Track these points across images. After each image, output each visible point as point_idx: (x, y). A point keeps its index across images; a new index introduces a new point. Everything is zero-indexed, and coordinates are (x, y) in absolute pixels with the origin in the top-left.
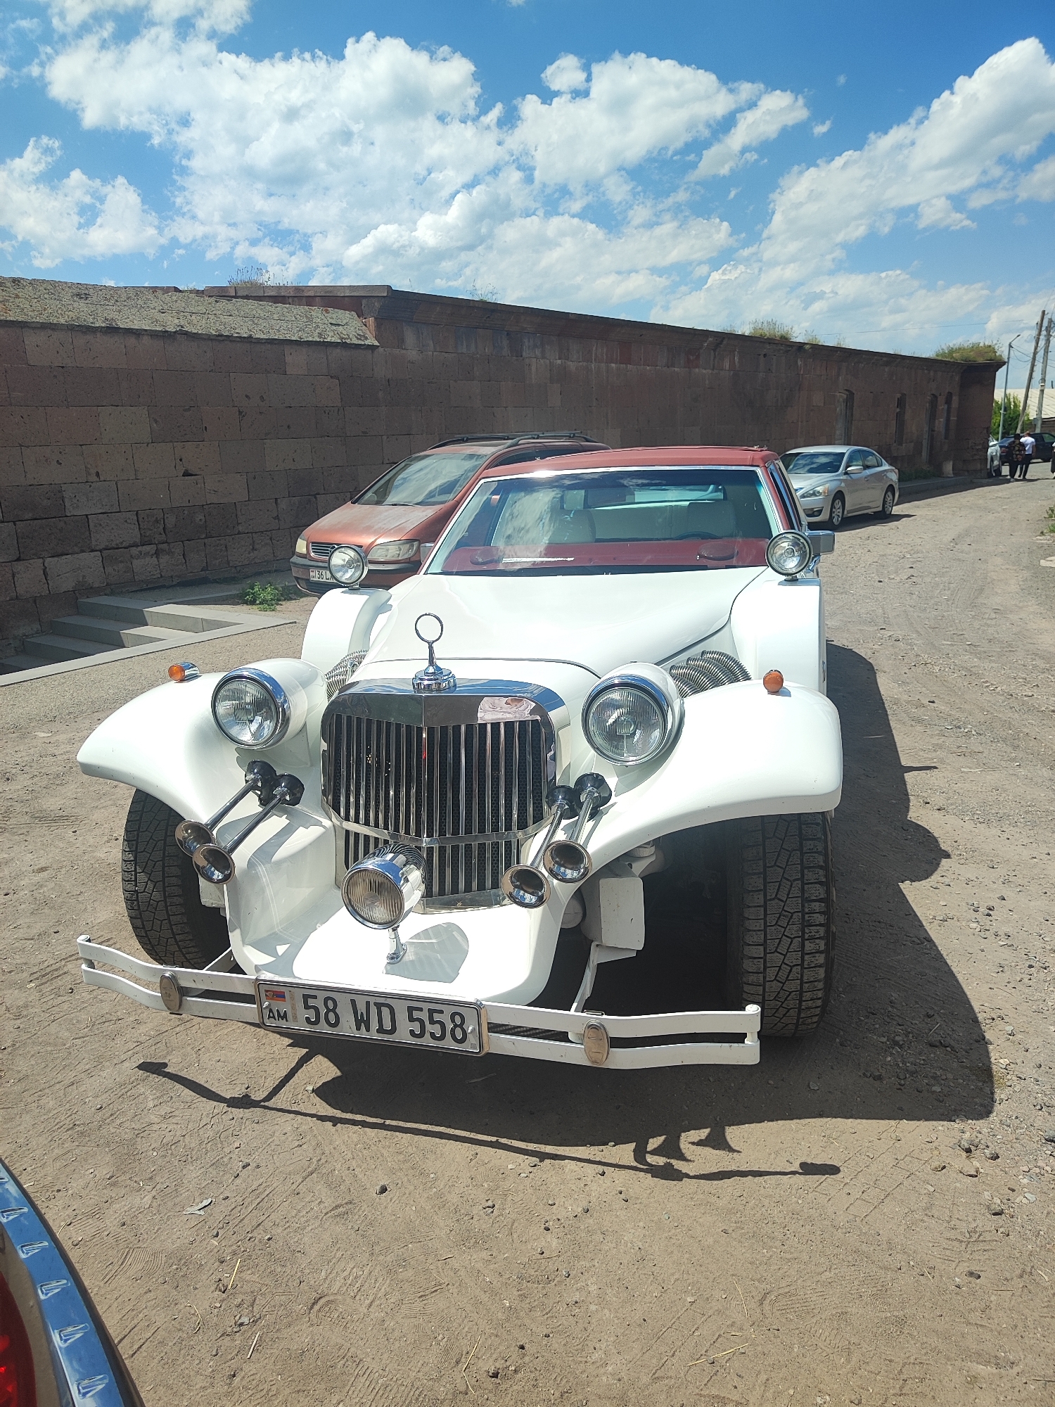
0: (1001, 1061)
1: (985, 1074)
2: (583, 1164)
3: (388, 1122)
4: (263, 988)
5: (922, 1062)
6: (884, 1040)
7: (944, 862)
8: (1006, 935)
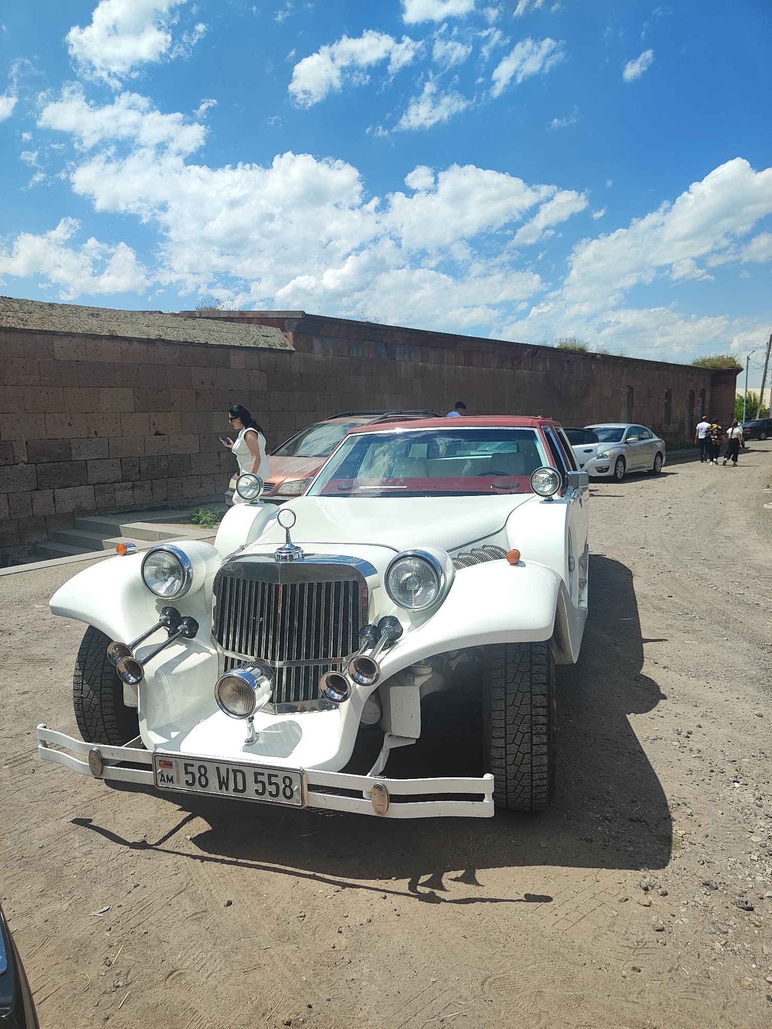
0: (680, 832)
1: (667, 840)
2: (372, 891)
3: (240, 861)
4: (158, 759)
5: (623, 831)
6: (598, 816)
7: (662, 702)
8: (698, 750)
